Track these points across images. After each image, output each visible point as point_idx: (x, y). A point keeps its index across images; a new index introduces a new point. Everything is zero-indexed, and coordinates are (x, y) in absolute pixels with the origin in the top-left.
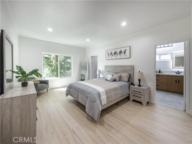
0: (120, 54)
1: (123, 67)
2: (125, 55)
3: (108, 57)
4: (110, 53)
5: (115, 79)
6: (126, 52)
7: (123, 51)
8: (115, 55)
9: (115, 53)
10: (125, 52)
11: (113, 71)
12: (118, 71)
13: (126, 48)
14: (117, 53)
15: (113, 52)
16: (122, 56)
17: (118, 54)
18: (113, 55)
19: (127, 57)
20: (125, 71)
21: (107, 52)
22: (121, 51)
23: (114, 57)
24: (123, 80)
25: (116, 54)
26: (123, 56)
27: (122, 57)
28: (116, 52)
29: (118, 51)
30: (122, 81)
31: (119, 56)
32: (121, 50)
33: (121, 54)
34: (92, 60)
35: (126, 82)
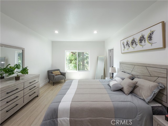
0: (141, 42)
1: (146, 66)
2: (152, 44)
3: (124, 50)
4: (126, 43)
5: (123, 88)
6: (153, 36)
7: (146, 37)
8: (132, 45)
9: (133, 42)
10: (150, 37)
11: (129, 72)
12: (138, 74)
13: (152, 29)
14: (136, 42)
15: (130, 40)
16: (144, 46)
17: (138, 44)
18: (130, 46)
19: (154, 46)
20: (149, 77)
21: (122, 42)
22: (143, 37)
23: (131, 49)
24: (138, 94)
25: (134, 44)
26: (147, 45)
27: (145, 48)
28: (134, 40)
29: (137, 38)
30: (136, 95)
31: (139, 47)
32: (143, 34)
33: (143, 42)
34: (109, 54)
35: (144, 100)
